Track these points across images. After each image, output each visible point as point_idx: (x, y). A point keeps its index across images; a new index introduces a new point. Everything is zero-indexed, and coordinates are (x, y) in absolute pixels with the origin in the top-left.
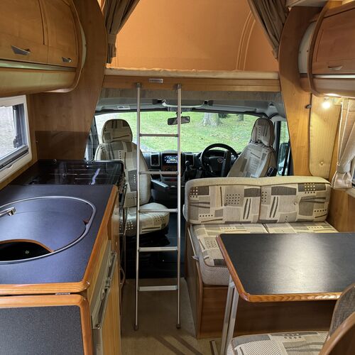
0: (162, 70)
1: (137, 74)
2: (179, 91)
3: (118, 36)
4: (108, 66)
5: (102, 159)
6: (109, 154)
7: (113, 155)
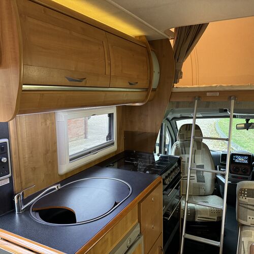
0: (219, 85)
1: (197, 90)
2: (233, 102)
3: (184, 64)
4: (176, 85)
5: (175, 155)
6: (182, 150)
7: (185, 151)
